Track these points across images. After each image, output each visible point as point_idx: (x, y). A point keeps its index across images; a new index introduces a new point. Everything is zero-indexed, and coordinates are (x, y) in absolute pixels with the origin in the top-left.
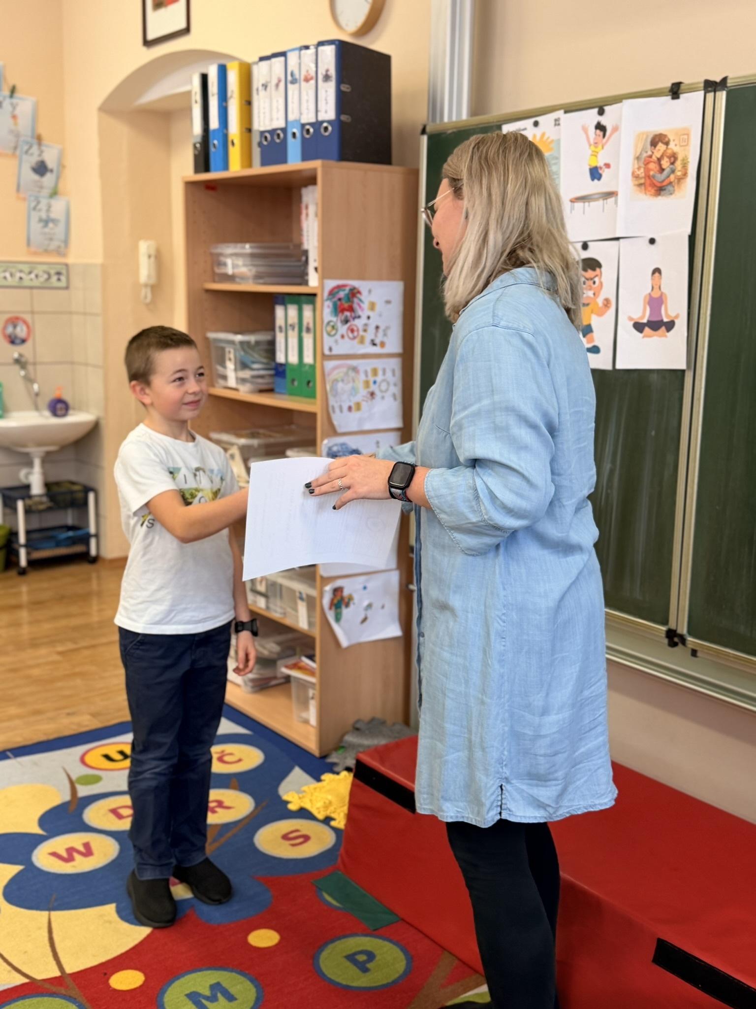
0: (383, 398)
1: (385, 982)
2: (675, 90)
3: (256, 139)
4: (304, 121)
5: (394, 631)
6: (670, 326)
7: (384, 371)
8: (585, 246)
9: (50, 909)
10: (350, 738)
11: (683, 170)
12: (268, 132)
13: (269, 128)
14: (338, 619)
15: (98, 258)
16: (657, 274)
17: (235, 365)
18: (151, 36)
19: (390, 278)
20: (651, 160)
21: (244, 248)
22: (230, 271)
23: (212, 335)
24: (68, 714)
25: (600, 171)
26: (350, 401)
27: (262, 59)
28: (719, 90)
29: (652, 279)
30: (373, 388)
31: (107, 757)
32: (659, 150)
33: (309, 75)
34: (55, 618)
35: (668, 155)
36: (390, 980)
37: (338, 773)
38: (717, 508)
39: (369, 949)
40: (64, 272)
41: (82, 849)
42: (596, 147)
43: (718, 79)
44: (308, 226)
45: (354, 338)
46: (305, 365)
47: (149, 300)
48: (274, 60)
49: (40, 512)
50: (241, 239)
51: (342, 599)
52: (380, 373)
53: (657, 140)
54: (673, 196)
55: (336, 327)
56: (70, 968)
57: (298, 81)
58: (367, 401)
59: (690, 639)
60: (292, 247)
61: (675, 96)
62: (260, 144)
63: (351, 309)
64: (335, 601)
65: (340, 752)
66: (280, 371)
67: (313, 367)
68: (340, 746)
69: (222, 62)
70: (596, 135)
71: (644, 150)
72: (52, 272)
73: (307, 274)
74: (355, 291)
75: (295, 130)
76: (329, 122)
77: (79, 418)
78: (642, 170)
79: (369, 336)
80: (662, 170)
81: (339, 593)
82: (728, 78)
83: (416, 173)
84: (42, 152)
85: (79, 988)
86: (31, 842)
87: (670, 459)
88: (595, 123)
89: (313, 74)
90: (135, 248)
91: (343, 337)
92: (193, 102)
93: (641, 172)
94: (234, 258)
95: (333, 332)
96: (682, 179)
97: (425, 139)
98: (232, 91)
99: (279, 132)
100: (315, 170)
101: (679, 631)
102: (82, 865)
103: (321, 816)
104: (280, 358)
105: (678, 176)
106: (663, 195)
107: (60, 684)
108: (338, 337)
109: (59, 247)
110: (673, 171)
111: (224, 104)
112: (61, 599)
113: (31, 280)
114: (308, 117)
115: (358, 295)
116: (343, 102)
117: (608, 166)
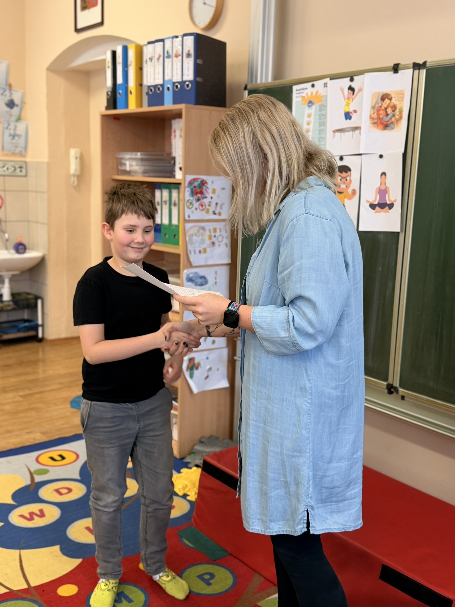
0: (219, 245)
1: (221, 591)
2: (396, 68)
3: (145, 90)
4: (175, 80)
5: (225, 384)
6: (391, 206)
7: (220, 229)
8: (341, 158)
9: (20, 549)
10: (198, 448)
11: (400, 115)
12: (153, 86)
13: (153, 84)
14: (191, 377)
15: (45, 159)
16: (383, 176)
18: (79, 26)
20: (381, 108)
21: (137, 155)
22: (128, 168)
24: (28, 433)
25: (351, 115)
26: (200, 247)
27: (149, 43)
28: (422, 69)
29: (381, 179)
30: (214, 239)
31: (52, 459)
32: (386, 103)
33: (178, 53)
34: (18, 375)
35: (391, 106)
36: (224, 590)
37: (191, 468)
38: (418, 313)
39: (211, 571)
40: (24, 166)
41: (38, 513)
42: (349, 100)
43: (421, 62)
44: (175, 143)
45: (203, 210)
46: (173, 225)
47: (75, 184)
48: (157, 44)
49: (8, 311)
50: (135, 149)
51: (194, 364)
52: (218, 231)
53: (385, 97)
54: (394, 130)
55: (192, 203)
56: (33, 584)
57: (171, 56)
58: (210, 247)
59: (401, 390)
60: (165, 155)
61: (395, 71)
62: (147, 94)
63: (201, 193)
64: (190, 366)
65: (192, 455)
66: (158, 228)
67: (177, 227)
68: (192, 452)
69: (125, 44)
70: (348, 93)
71: (377, 103)
72: (17, 166)
73: (174, 171)
74: (204, 182)
75: (169, 86)
76: (190, 81)
77: (32, 255)
78: (376, 114)
79: (212, 209)
80: (387, 115)
81: (192, 361)
82: (427, 62)
84: (11, 94)
85: (39, 595)
86: (7, 509)
87: (390, 284)
88: (348, 86)
89: (180, 52)
90: (68, 153)
91: (196, 209)
92: (107, 67)
93: (375, 116)
94: (131, 161)
95: (191, 206)
96: (399, 120)
97: (247, 91)
98: (131, 62)
99: (159, 86)
100: (181, 110)
101: (394, 385)
102: (38, 522)
103: (181, 494)
104: (158, 221)
105: (397, 118)
106: (388, 130)
107: (22, 415)
108: (194, 209)
109: (21, 151)
110: (394, 116)
111: (126, 69)
112: (21, 363)
113: (4, 171)
114: (177, 78)
115: (206, 185)
116: (198, 70)
117: (355, 111)
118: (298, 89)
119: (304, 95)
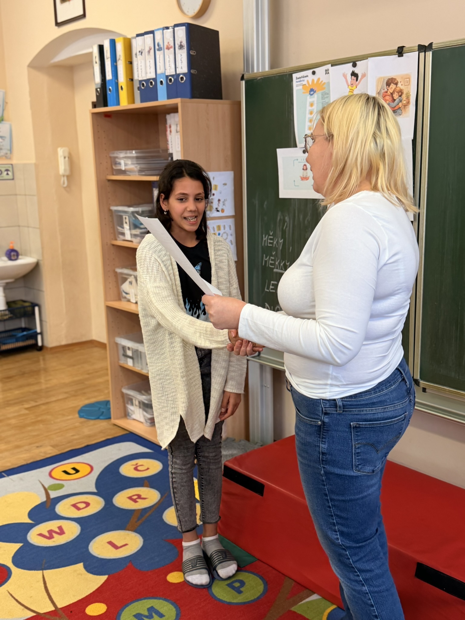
2: (400, 51)
3: (136, 85)
4: (167, 74)
7: (224, 227)
9: (42, 569)
11: (407, 100)
12: (144, 81)
13: (145, 78)
15: (32, 160)
17: (130, 226)
18: (60, 19)
19: (225, 170)
20: (387, 94)
21: (132, 153)
22: (123, 168)
23: (114, 208)
24: (38, 447)
27: (138, 35)
28: (428, 51)
31: (65, 472)
32: (392, 88)
33: (170, 45)
35: (397, 91)
38: (436, 303)
39: (241, 579)
40: (10, 169)
41: (57, 530)
42: (352, 87)
43: (427, 44)
44: (171, 138)
47: (66, 185)
48: (146, 36)
49: (5, 320)
50: (129, 148)
52: (222, 228)
53: (390, 82)
54: (401, 116)
57: (163, 49)
59: (422, 382)
60: (161, 152)
61: (400, 55)
62: (139, 88)
69: (113, 37)
70: (352, 79)
71: (382, 88)
72: (3, 169)
75: (162, 80)
76: (184, 74)
77: (26, 261)
79: (214, 206)
80: (394, 100)
82: (433, 43)
83: (239, 103)
85: (67, 616)
86: (25, 528)
88: (351, 72)
89: (172, 44)
90: (55, 152)
92: (94, 62)
94: (125, 159)
96: (407, 105)
97: (244, 82)
98: (120, 56)
99: (151, 81)
100: (177, 104)
102: (58, 540)
107: (30, 428)
109: (6, 154)
110: (401, 101)
111: (115, 64)
112: (23, 374)
114: (170, 71)
116: (192, 62)
118: (298, 77)
119: (304, 83)
